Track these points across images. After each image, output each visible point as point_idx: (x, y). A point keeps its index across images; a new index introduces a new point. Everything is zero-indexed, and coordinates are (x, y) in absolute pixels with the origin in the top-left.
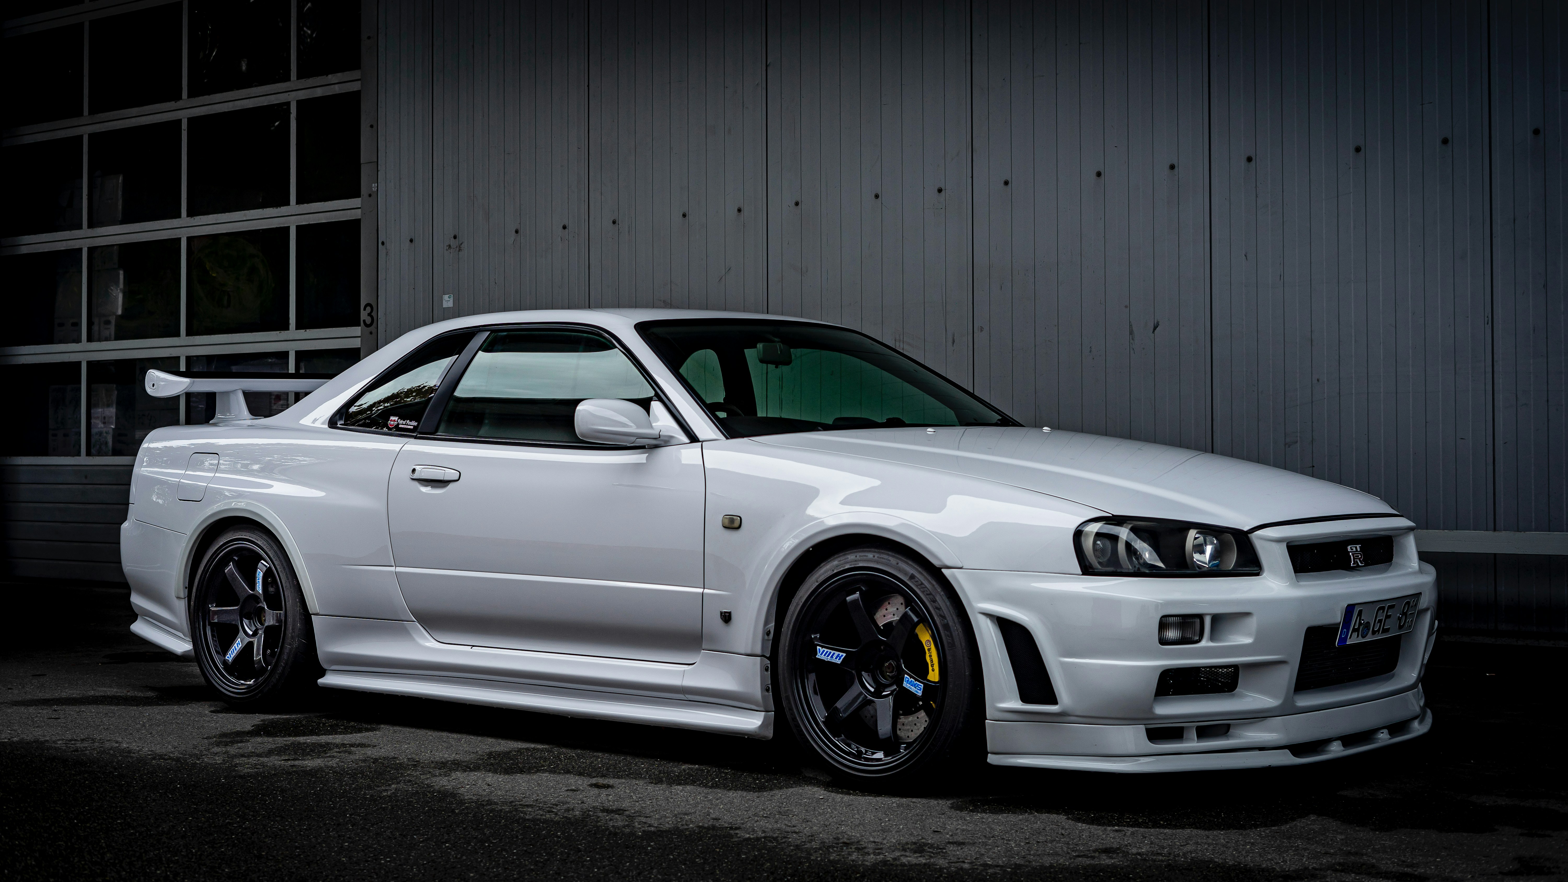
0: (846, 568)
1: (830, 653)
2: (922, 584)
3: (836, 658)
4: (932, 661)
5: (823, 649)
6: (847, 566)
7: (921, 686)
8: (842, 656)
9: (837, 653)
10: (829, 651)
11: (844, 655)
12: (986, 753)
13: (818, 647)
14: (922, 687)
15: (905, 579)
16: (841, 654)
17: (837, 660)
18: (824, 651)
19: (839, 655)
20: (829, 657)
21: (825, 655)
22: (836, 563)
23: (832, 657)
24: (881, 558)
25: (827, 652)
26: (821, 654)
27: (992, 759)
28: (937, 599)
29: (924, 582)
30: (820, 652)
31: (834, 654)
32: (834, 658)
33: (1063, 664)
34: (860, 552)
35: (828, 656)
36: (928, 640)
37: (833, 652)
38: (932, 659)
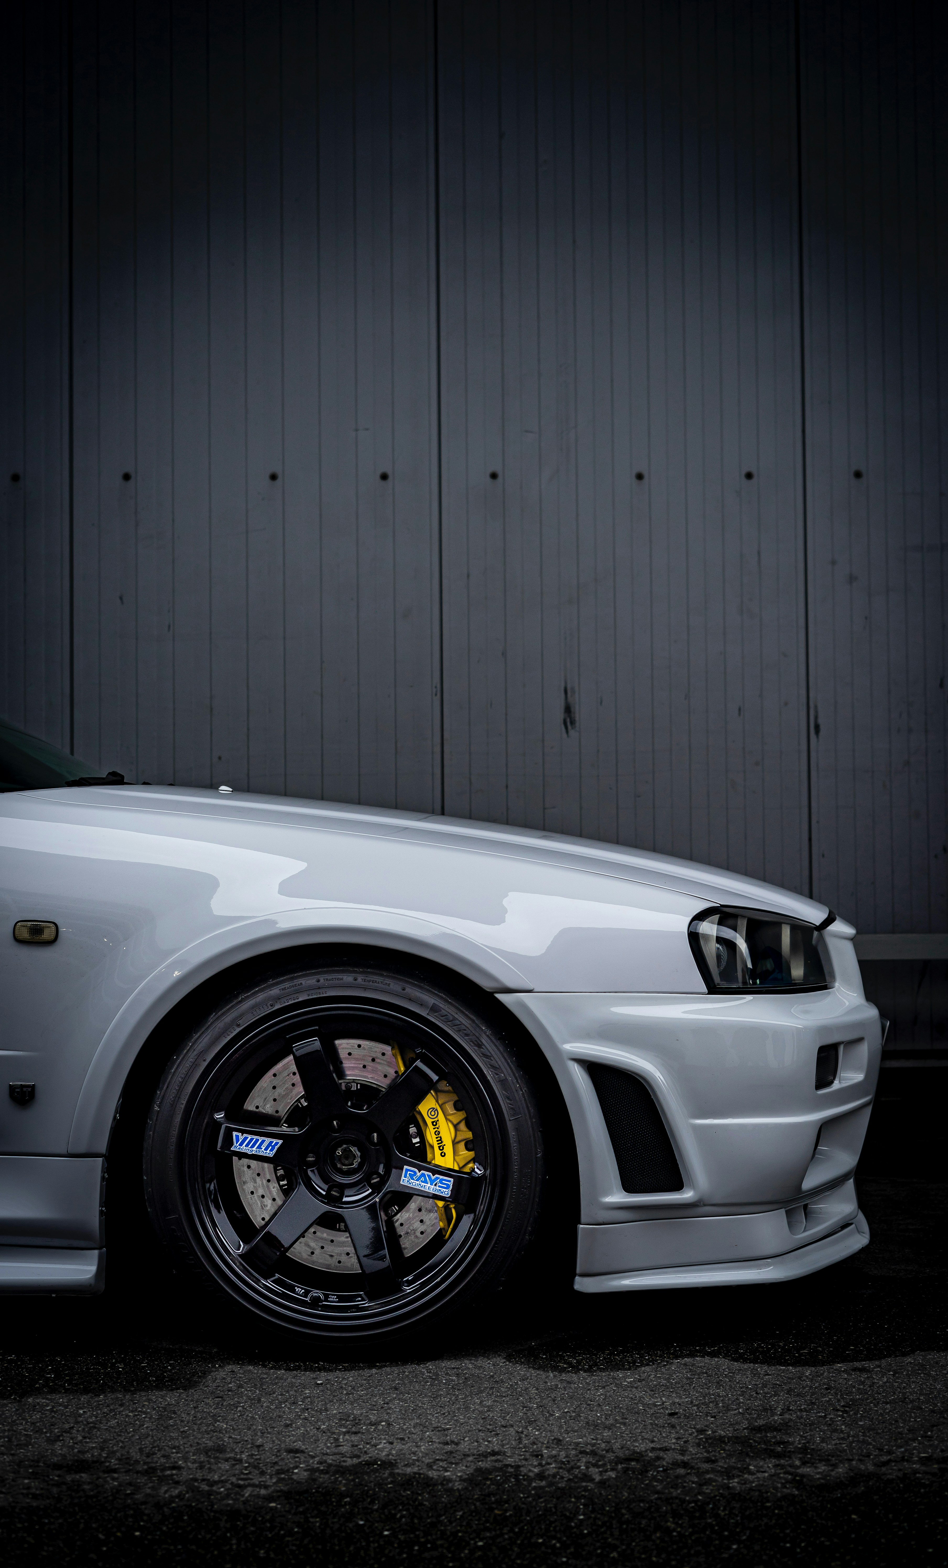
0: (300, 999)
1: (257, 1140)
2: (455, 1019)
3: (266, 1149)
4: (440, 1140)
5: (245, 1135)
6: (302, 998)
7: (450, 1181)
8: (276, 1144)
9: (268, 1140)
10: (256, 1137)
11: (280, 1142)
12: (574, 1275)
13: (235, 1134)
14: (451, 1184)
15: (423, 1013)
16: (275, 1141)
17: (268, 1151)
18: (246, 1138)
19: (272, 1142)
20: (254, 1149)
21: (247, 1146)
22: (275, 991)
23: (259, 1147)
24: (369, 981)
25: (251, 1140)
26: (241, 1145)
27: (583, 1285)
28: (484, 1041)
29: (456, 1016)
30: (237, 1140)
31: (263, 1141)
32: (264, 1148)
33: (696, 1128)
34: (326, 972)
35: (253, 1147)
36: (434, 1108)
37: (261, 1139)
38: (441, 1137)
